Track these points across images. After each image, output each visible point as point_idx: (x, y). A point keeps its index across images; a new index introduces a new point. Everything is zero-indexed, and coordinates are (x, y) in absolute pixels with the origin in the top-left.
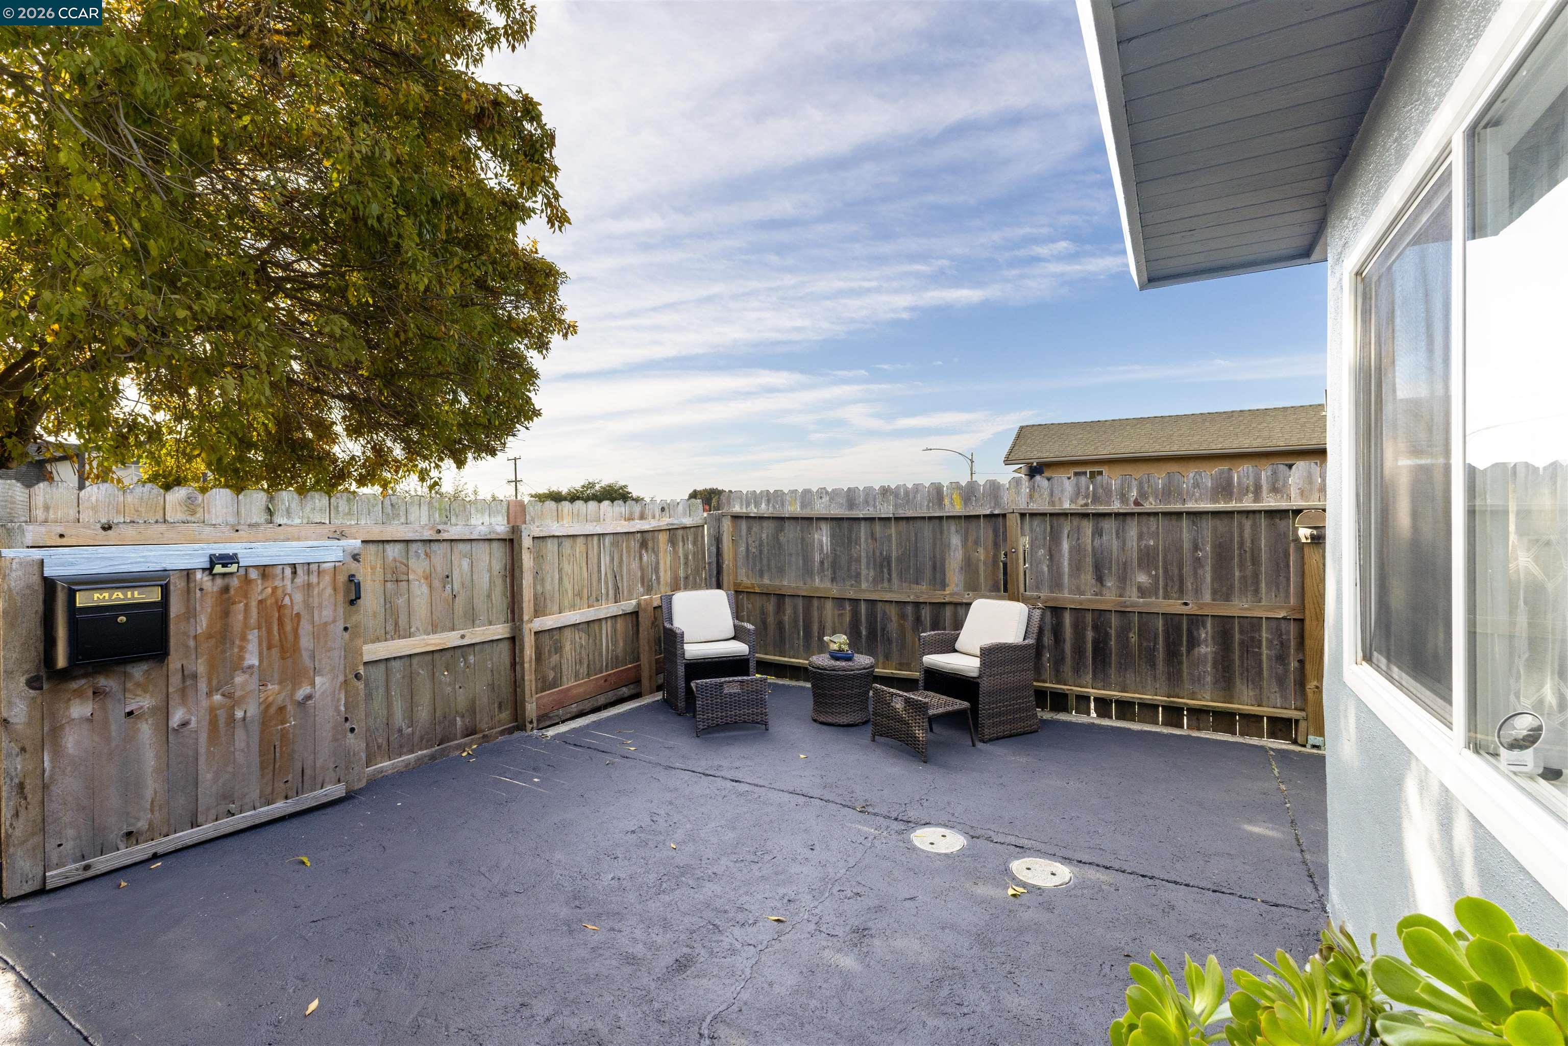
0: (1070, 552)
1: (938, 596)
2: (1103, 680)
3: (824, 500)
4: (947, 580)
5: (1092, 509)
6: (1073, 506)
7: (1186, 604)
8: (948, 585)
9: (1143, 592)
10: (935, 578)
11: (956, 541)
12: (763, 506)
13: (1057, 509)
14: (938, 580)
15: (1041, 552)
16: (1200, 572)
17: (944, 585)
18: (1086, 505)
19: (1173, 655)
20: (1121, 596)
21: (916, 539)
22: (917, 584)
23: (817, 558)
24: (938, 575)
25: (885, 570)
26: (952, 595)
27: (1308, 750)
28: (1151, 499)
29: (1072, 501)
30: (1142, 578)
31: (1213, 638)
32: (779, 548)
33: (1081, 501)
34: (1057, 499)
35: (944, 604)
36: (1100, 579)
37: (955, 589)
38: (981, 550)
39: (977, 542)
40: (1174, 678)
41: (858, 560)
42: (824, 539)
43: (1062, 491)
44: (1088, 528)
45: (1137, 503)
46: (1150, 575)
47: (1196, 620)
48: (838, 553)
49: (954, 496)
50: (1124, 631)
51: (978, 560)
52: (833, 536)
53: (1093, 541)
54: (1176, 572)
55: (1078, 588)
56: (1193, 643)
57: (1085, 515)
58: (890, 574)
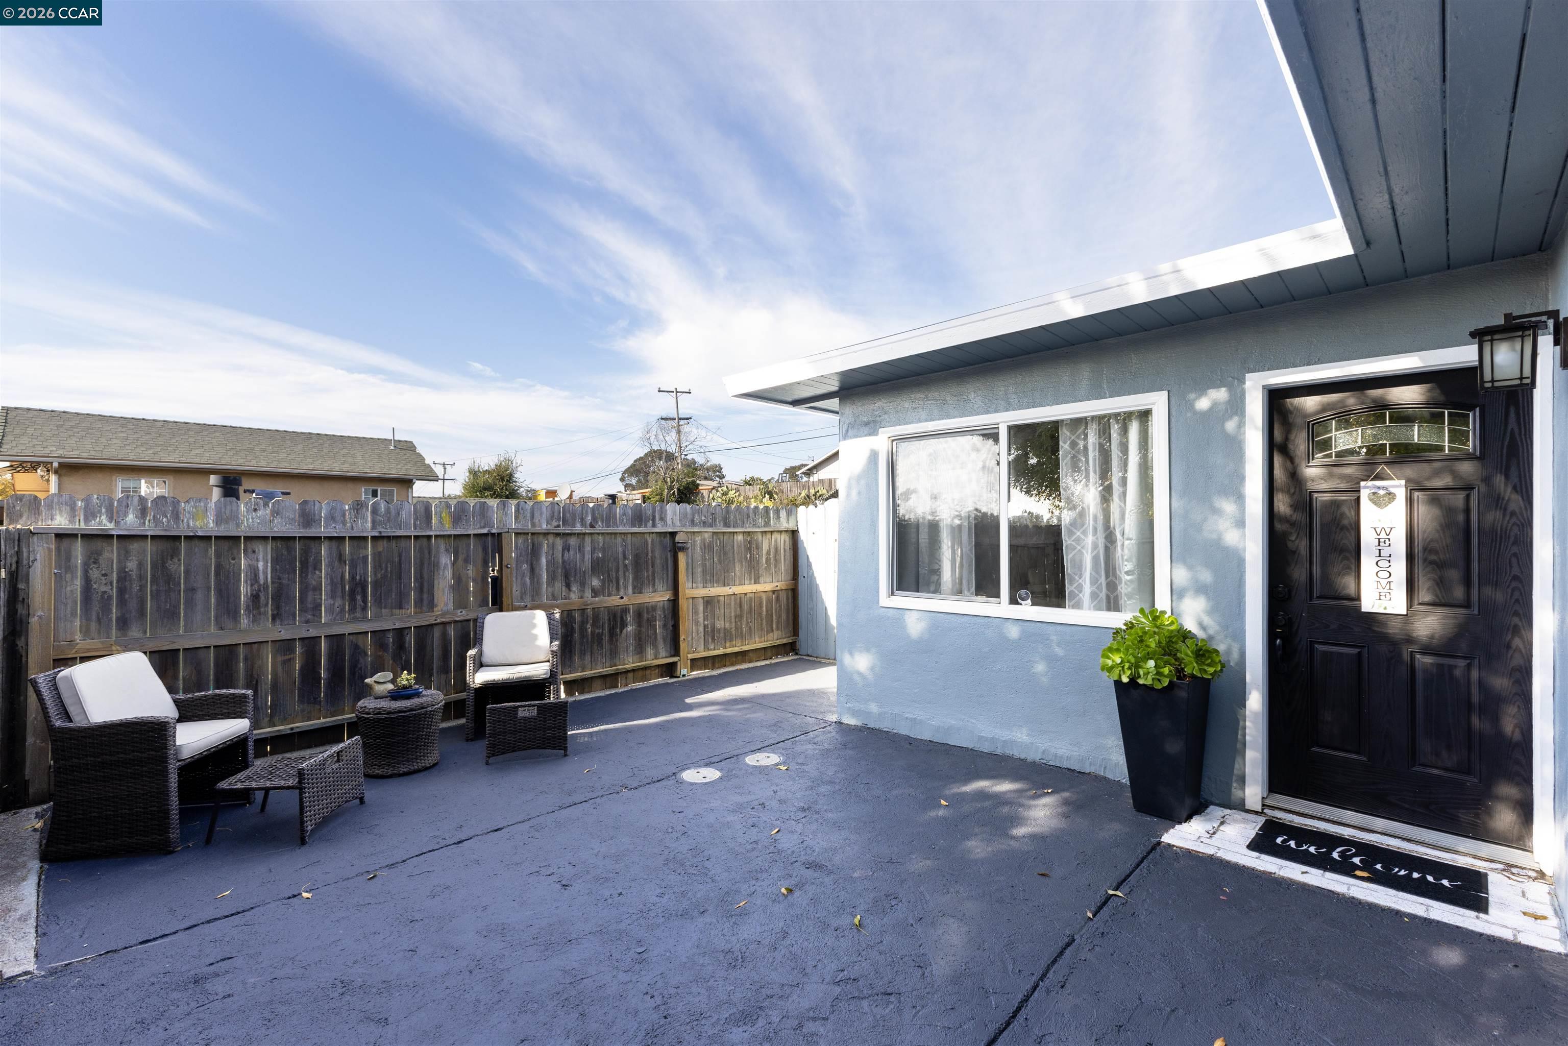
0: (547, 565)
1: (427, 619)
2: (570, 667)
3: (260, 513)
4: (436, 600)
5: (562, 529)
6: (549, 527)
7: (622, 598)
8: (436, 606)
9: (595, 593)
10: (421, 600)
11: (446, 560)
12: (131, 518)
13: (537, 529)
14: (425, 602)
15: (525, 566)
16: (627, 574)
17: (432, 605)
18: (559, 526)
19: (613, 635)
20: (582, 597)
21: (400, 560)
22: (401, 608)
23: (244, 590)
24: (425, 596)
25: (359, 598)
26: (443, 615)
27: (681, 679)
28: (600, 523)
29: (548, 523)
30: (596, 582)
31: (634, 619)
32: (168, 582)
33: (555, 523)
34: (537, 521)
35: (431, 625)
36: (568, 586)
37: (445, 609)
38: (471, 567)
39: (467, 561)
40: (614, 653)
41: (318, 588)
42: (261, 565)
43: (541, 514)
44: (559, 542)
45: (592, 526)
46: (600, 580)
47: (625, 610)
48: (285, 582)
49: (444, 515)
50: (583, 623)
51: (468, 578)
52: (276, 561)
53: (563, 556)
54: (614, 576)
55: (553, 595)
56: (624, 625)
57: (558, 534)
58: (365, 600)
